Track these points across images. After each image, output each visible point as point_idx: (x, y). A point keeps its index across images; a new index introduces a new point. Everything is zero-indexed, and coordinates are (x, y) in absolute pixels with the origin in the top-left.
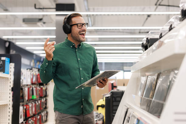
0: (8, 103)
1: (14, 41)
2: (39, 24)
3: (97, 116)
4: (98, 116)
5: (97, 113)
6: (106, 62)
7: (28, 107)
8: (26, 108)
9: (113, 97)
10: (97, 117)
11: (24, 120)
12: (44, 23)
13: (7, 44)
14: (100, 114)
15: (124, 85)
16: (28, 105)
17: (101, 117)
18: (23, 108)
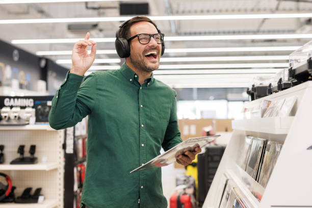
0: (58, 166)
1: (53, 58)
2: (94, 32)
3: (185, 180)
4: (187, 181)
5: (186, 176)
6: (199, 87)
7: (83, 168)
8: (81, 170)
9: (208, 156)
10: (186, 183)
11: (79, 188)
12: (101, 30)
13: (43, 63)
14: (190, 176)
15: (226, 130)
16: (84, 165)
17: (191, 182)
18: (77, 170)
